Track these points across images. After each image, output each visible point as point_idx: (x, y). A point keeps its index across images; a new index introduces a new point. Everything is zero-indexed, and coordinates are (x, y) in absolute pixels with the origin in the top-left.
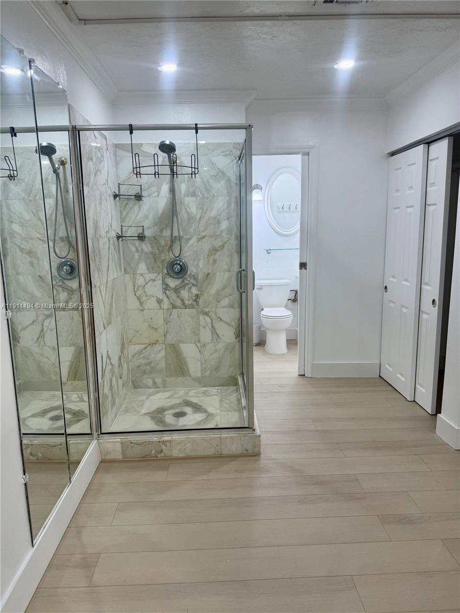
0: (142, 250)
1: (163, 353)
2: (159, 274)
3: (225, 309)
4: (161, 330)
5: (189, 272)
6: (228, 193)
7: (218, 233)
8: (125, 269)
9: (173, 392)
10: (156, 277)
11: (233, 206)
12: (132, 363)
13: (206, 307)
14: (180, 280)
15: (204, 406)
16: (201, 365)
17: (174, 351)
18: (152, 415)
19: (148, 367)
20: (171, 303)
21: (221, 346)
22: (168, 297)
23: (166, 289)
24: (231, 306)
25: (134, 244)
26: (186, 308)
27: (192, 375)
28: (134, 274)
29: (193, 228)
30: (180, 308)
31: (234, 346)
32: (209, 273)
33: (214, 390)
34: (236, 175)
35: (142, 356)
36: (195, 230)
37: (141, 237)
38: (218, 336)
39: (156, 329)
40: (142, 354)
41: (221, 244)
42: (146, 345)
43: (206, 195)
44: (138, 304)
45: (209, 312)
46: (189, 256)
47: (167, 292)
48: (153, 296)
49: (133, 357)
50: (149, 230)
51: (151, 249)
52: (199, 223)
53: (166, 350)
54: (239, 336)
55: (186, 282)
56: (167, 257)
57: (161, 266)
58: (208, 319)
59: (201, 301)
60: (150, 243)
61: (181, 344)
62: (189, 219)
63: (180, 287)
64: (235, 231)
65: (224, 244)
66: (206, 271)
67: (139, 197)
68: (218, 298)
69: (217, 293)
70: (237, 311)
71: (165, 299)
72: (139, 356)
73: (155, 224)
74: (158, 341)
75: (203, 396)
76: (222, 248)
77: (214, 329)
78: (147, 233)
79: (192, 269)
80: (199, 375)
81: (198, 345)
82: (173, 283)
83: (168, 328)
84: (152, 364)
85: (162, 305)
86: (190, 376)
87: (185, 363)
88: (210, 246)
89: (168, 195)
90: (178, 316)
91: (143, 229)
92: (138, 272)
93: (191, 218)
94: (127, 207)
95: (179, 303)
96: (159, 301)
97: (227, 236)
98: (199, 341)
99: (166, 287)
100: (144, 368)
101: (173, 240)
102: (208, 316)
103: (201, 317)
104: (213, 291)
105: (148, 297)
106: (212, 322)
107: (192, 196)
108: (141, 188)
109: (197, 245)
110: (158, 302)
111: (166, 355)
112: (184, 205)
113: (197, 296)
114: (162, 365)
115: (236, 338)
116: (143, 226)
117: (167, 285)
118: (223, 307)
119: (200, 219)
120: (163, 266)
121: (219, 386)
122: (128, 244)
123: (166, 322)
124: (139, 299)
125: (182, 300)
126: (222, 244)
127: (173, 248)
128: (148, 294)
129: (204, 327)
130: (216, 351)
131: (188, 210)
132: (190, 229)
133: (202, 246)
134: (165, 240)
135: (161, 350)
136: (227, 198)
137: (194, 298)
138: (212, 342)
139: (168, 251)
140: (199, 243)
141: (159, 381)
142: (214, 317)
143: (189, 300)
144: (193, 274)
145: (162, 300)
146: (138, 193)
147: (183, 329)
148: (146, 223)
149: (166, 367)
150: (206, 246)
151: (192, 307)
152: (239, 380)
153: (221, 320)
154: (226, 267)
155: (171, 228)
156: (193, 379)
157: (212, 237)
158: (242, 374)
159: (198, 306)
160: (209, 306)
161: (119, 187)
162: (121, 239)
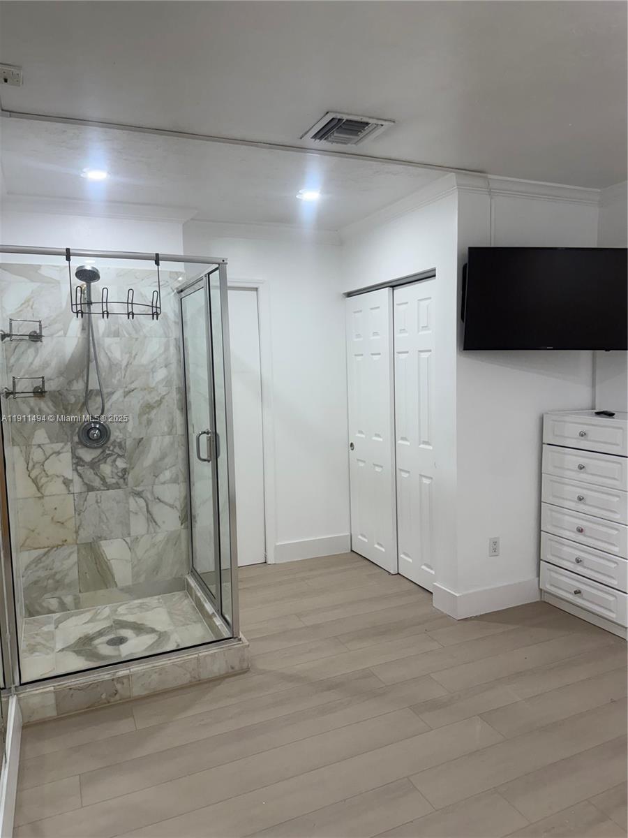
0: (40, 410)
1: (74, 558)
2: (66, 444)
3: (165, 486)
4: (71, 525)
5: (112, 438)
6: (165, 333)
7: (153, 385)
8: (13, 439)
9: (93, 612)
10: (63, 448)
11: (172, 350)
12: (24, 578)
13: (138, 485)
14: (99, 451)
15: (149, 624)
16: (133, 568)
17: (92, 551)
18: (76, 649)
19: (51, 581)
20: (86, 484)
21: (161, 537)
22: (80, 476)
23: (77, 464)
24: (175, 481)
25: (28, 404)
26: (108, 490)
27: (120, 585)
28: (28, 445)
29: (117, 378)
30: (99, 490)
31: (179, 535)
32: (142, 438)
33: (153, 601)
34: (175, 311)
35: (41, 565)
36: (119, 380)
37: (39, 393)
38: (156, 524)
39: (63, 523)
40: (41, 563)
41: (157, 398)
42: (47, 549)
43: (135, 335)
44: (35, 488)
45: (143, 491)
47: (79, 468)
48: (57, 476)
49: (26, 570)
50: (52, 383)
51: (54, 409)
52: (126, 371)
53: (78, 554)
54: (187, 520)
55: (108, 452)
57: (69, 433)
58: (141, 502)
59: (130, 478)
60: (52, 401)
61: (101, 542)
62: (110, 367)
63: (99, 461)
64: (177, 382)
65: (163, 398)
66: (136, 435)
67: (36, 337)
68: (156, 471)
69: (154, 465)
70: (183, 486)
71: (76, 478)
72: (36, 566)
73: (61, 374)
74: (66, 541)
75: (141, 612)
76: (160, 404)
77: (151, 514)
78: (46, 388)
79: (116, 435)
80: (129, 583)
81: (128, 539)
82: (88, 455)
83: (81, 521)
84: (58, 577)
85: (70, 488)
86: (117, 586)
87: (108, 567)
88: (141, 402)
89: (79, 335)
90: (97, 502)
91: (43, 382)
92: (34, 443)
93: (112, 366)
94: (16, 350)
95: (97, 482)
96: (67, 483)
97: (166, 389)
98: (129, 534)
99: (78, 462)
100: (45, 584)
101: (88, 394)
102: (141, 497)
103: (131, 500)
104: (148, 461)
105: (49, 478)
106: (147, 505)
107: (114, 336)
108: (40, 326)
109: (123, 401)
110: (64, 483)
111: (79, 560)
112: (103, 348)
113: (125, 471)
114: (74, 574)
115: (182, 524)
116: (43, 378)
117: (80, 459)
118: (164, 483)
119: (126, 366)
120: (73, 432)
121: (160, 594)
122: (17, 402)
123: (78, 511)
124: (35, 481)
125: (103, 479)
126: (159, 399)
127: (89, 405)
128: (49, 473)
129: (136, 513)
130: (154, 545)
131: (109, 354)
132: (113, 380)
133: (130, 402)
134: (75, 396)
135: (71, 553)
136: (164, 340)
138: (148, 533)
139: (81, 410)
140: (126, 399)
141: (68, 600)
142: (149, 497)
143: (113, 478)
144: (118, 440)
145: (72, 481)
146: (35, 332)
147: (105, 521)
148: (48, 373)
149: (79, 578)
150: (136, 402)
151: (117, 486)
152: (189, 580)
153: (161, 501)
154: (166, 429)
155: (85, 378)
156: (122, 590)
157: (145, 389)
158: (193, 572)
159: (127, 485)
160: (142, 484)
161: (11, 324)
162: (11, 396)
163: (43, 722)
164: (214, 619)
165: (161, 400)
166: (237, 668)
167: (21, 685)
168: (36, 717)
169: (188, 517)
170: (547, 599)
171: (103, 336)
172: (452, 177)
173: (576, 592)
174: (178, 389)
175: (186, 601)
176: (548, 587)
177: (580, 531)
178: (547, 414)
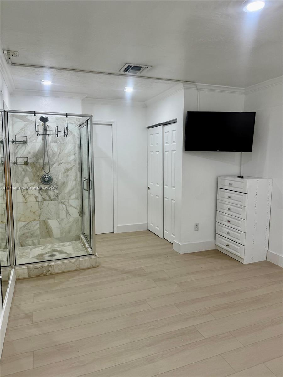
0: (26, 170)
1: (38, 226)
2: (36, 183)
3: (73, 200)
4: (37, 213)
5: (53, 181)
6: (74, 142)
7: (69, 162)
8: (16, 180)
9: (44, 246)
10: (34, 184)
11: (77, 148)
12: (20, 232)
13: (63, 200)
15: (65, 251)
16: (60, 230)
17: (45, 224)
19: (29, 234)
20: (43, 198)
21: (71, 219)
22: (41, 195)
24: (77, 198)
25: (22, 167)
26: (51, 201)
27: (55, 237)
28: (22, 183)
29: (56, 158)
30: (48, 201)
31: (78, 219)
32: (65, 182)
33: (68, 244)
34: (78, 133)
35: (26, 228)
36: (56, 160)
37: (26, 163)
38: (70, 215)
39: (34, 213)
42: (28, 222)
43: (62, 143)
44: (24, 199)
45: (64, 202)
46: (53, 173)
47: (41, 192)
48: (33, 195)
49: (20, 229)
50: (31, 160)
51: (31, 170)
52: (59, 156)
53: (40, 224)
54: (81, 214)
56: (41, 174)
57: (37, 179)
58: (64, 206)
59: (60, 196)
60: (31, 166)
61: (49, 220)
62: (53, 154)
63: (48, 190)
64: (78, 161)
65: (73, 167)
66: (62, 181)
67: (25, 142)
68: (70, 194)
69: (69, 192)
70: (80, 201)
71: (40, 196)
72: (24, 228)
73: (34, 156)
74: (35, 219)
75: (63, 247)
76: (71, 169)
77: (68, 211)
78: (30, 161)
79: (55, 180)
80: (59, 236)
81: (59, 220)
83: (41, 212)
84: (32, 232)
85: (37, 200)
86: (54, 237)
87: (51, 230)
88: (64, 168)
89: (41, 142)
90: (47, 205)
91: (28, 159)
92: (24, 182)
93: (54, 154)
94: (18, 147)
95: (47, 198)
96: (36, 197)
97: (74, 163)
98: (59, 218)
99: (40, 190)
100: (27, 235)
101: (44, 164)
102: (64, 204)
103: (60, 205)
104: (67, 191)
105: (29, 196)
106: (66, 207)
107: (55, 143)
108: (27, 138)
109: (57, 167)
110: (35, 198)
111: (40, 226)
113: (58, 194)
114: (38, 232)
115: (79, 215)
116: (28, 158)
118: (73, 199)
119: (59, 154)
120: (38, 178)
121: (70, 241)
122: (18, 167)
123: (40, 208)
124: (24, 196)
125: (50, 197)
126: (71, 167)
127: (45, 168)
128: (30, 194)
129: (62, 210)
130: (68, 222)
131: (53, 149)
132: (54, 159)
133: (60, 168)
134: (40, 165)
135: (37, 224)
136: (73, 144)
137: (56, 195)
138: (66, 218)
139: (42, 170)
140: (59, 166)
141: (36, 241)
142: (67, 205)
143: (53, 196)
144: (55, 182)
145: (38, 197)
146: (25, 140)
147: (50, 212)
148: (29, 156)
149: (40, 234)
150: (63, 167)
151: (55, 200)
152: (82, 236)
153: (71, 206)
154: (74, 179)
155: (43, 158)
156: (56, 239)
157: (66, 163)
158: (83, 234)
159: (58, 199)
160: (65, 199)
161: (16, 137)
162: (16, 164)
163: (23, 279)
164: (88, 249)
165: (72, 168)
166: (94, 265)
167: (16, 265)
168: (20, 277)
169: (82, 213)
170: (218, 249)
171: (50, 142)
172: (181, 85)
173: (227, 246)
174: (79, 163)
175: (80, 244)
176: (218, 244)
177: (229, 222)
178: (219, 176)
